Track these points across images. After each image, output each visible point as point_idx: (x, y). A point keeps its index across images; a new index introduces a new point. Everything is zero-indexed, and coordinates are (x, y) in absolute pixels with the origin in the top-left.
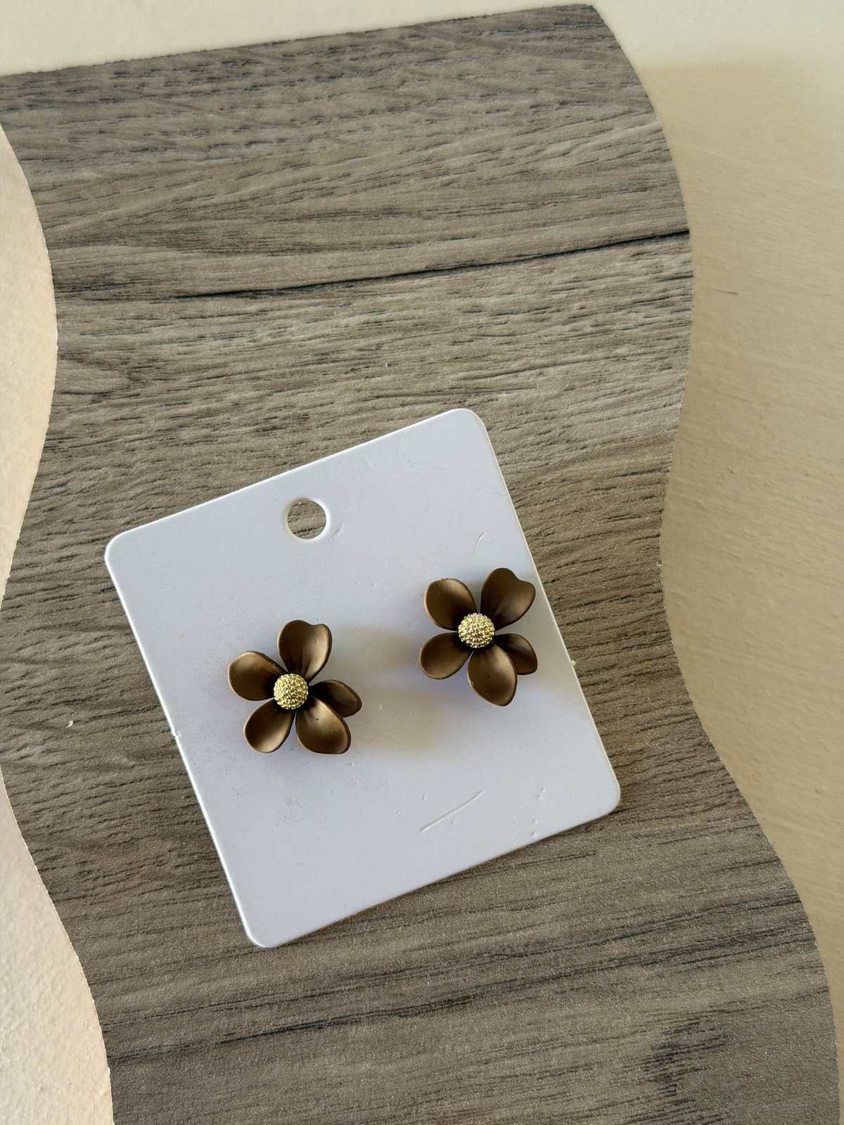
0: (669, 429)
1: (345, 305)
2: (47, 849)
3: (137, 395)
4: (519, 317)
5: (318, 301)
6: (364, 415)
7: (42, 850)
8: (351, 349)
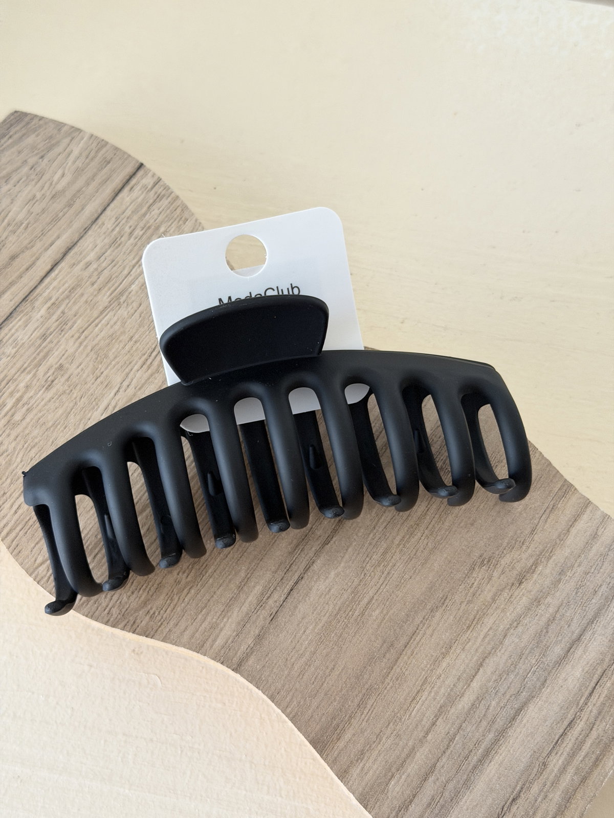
2: (128, 622)
4: (109, 252)
5: (19, 318)
6: (85, 343)
7: (126, 624)
8: (53, 324)
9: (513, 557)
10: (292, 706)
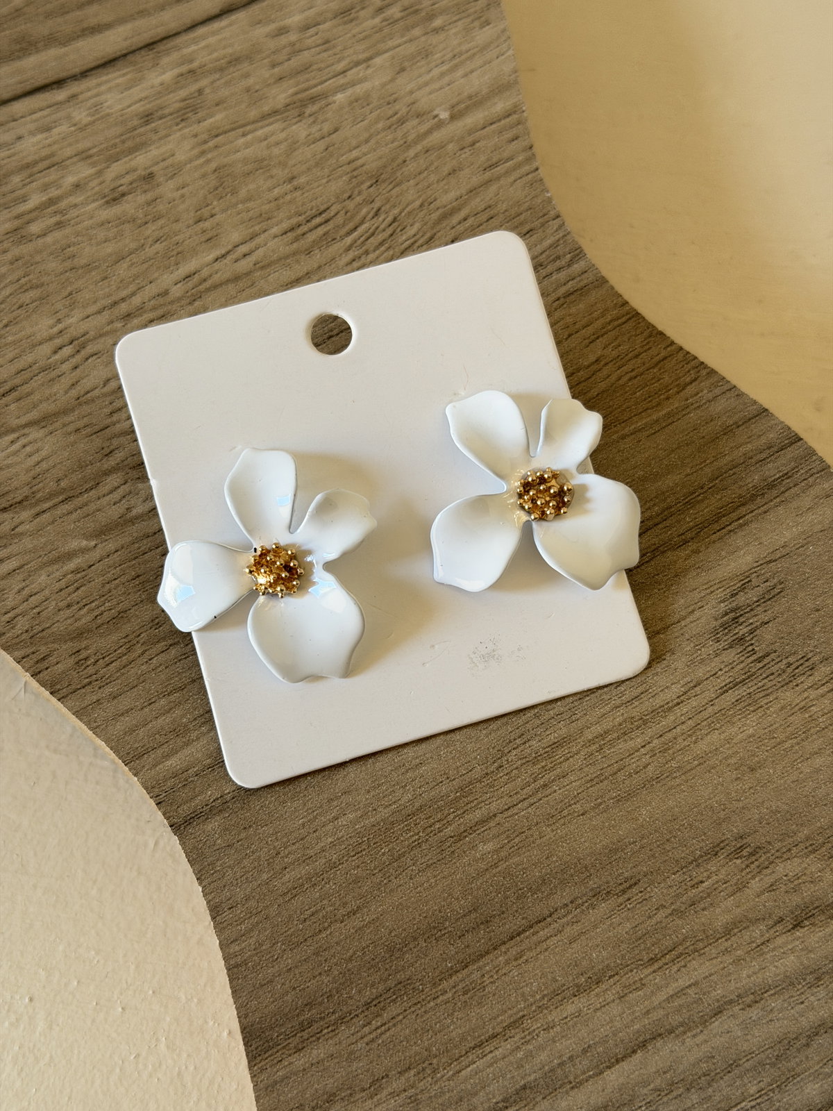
0: (510, 76)
2: (33, 653)
4: (327, 25)
5: (124, 71)
6: (209, 156)
7: (28, 655)
8: (173, 103)
9: (806, 868)
10: (243, 945)
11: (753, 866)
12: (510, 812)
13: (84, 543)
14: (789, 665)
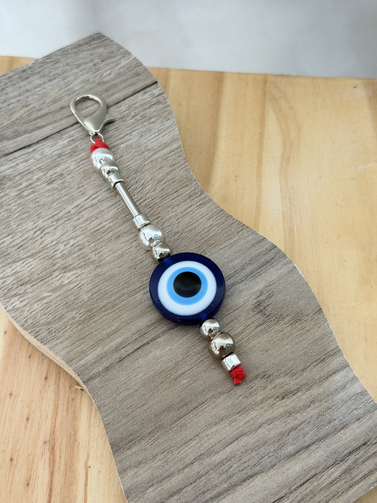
1: (60, 139)
2: (34, 330)
3: (4, 188)
5: (51, 141)
6: (81, 167)
8: (68, 150)
9: (285, 380)
10: (109, 418)
11: (268, 381)
12: (192, 370)
13: (48, 294)
14: (277, 318)
